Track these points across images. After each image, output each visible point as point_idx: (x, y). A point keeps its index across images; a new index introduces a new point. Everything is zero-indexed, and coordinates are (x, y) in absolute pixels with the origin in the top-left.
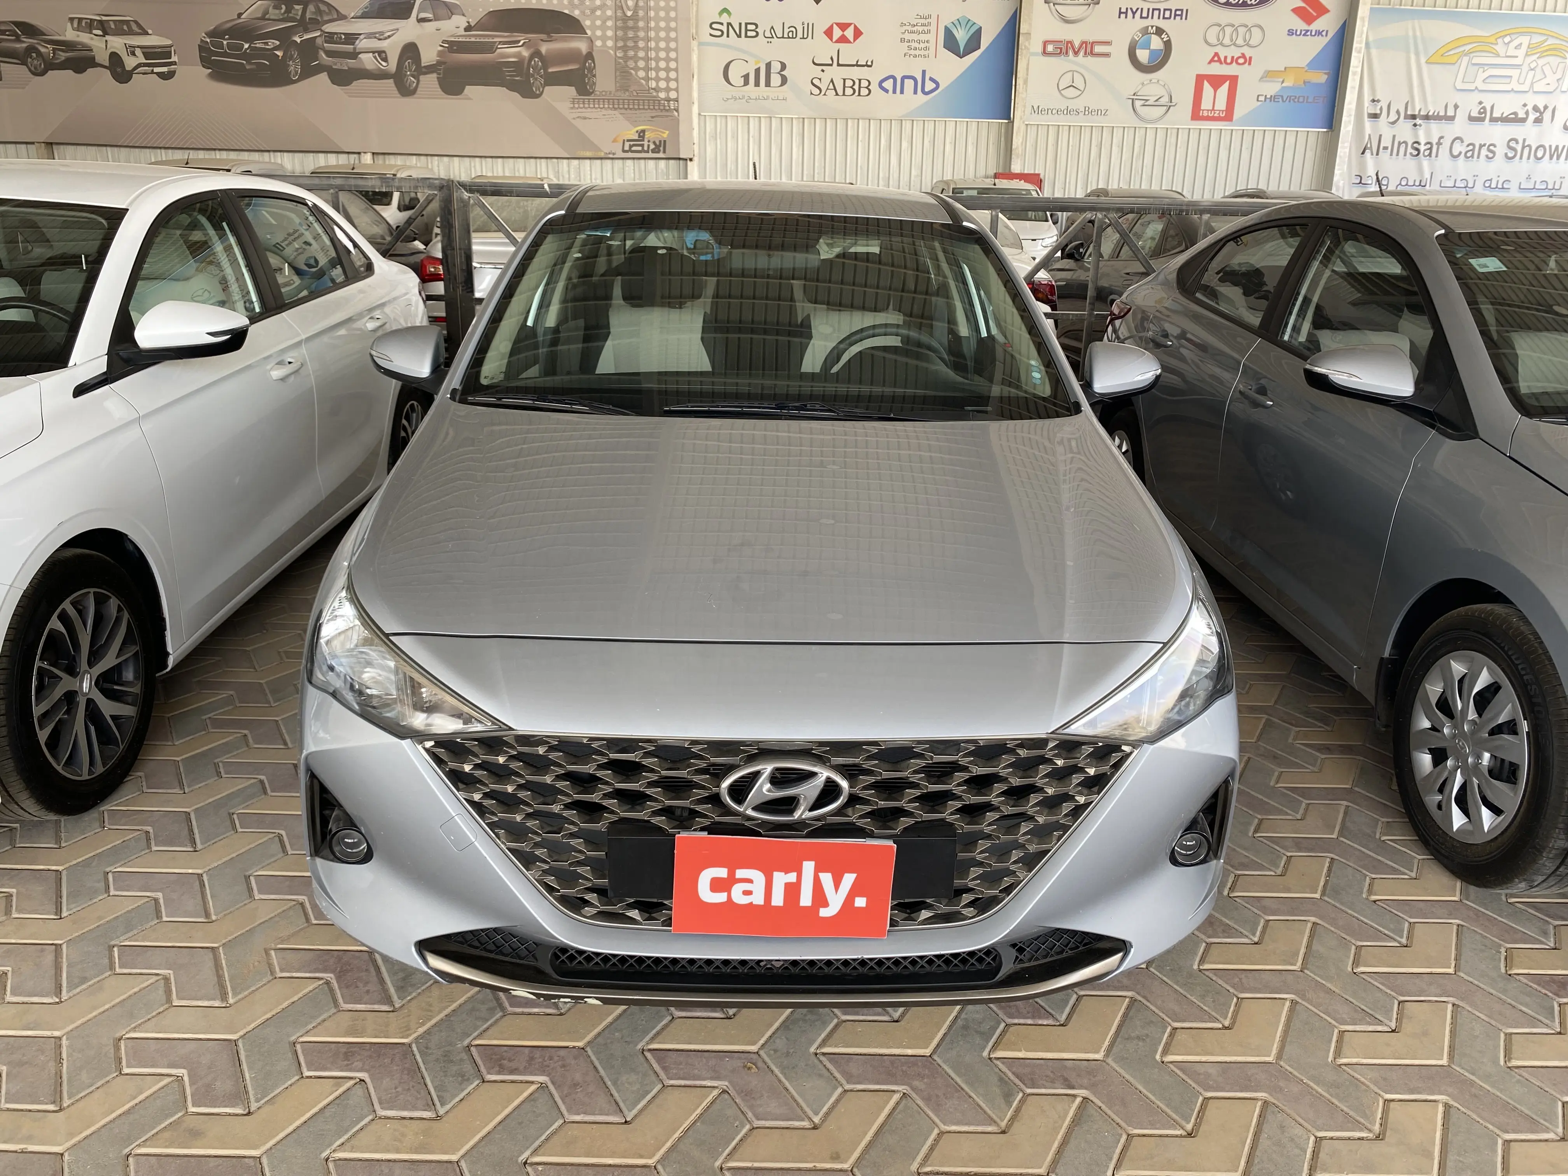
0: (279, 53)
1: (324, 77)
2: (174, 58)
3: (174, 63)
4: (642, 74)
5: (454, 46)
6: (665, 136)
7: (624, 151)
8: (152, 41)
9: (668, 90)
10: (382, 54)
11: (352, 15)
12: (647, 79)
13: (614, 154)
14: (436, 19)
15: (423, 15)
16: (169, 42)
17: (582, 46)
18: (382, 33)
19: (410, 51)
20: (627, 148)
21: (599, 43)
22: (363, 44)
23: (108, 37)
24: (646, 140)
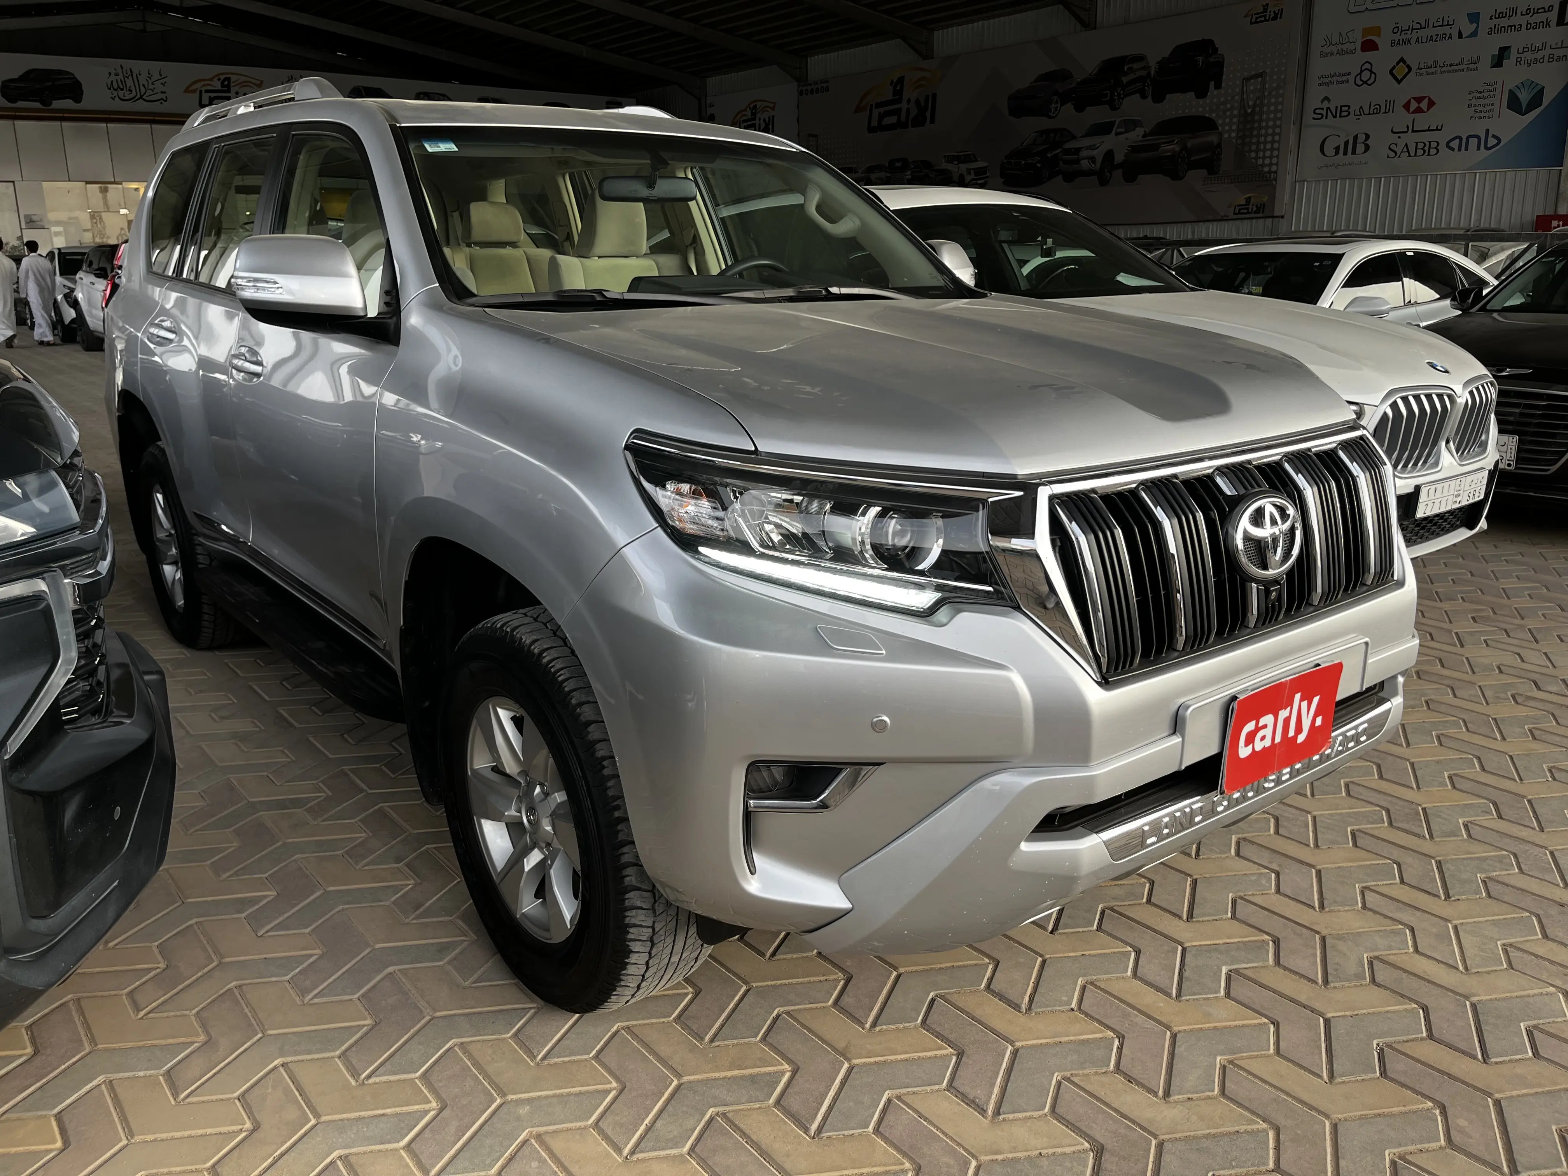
0: (1039, 165)
1: (1060, 178)
2: (988, 174)
3: (987, 177)
4: (1253, 155)
5: (1134, 149)
6: (1265, 200)
7: (1235, 214)
8: (980, 164)
9: (1271, 164)
10: (1092, 159)
11: (1080, 135)
12: (1257, 158)
13: (1227, 216)
14: (1126, 132)
15: (1119, 130)
16: (987, 164)
17: (1213, 138)
18: (1094, 145)
19: (1109, 155)
20: (1237, 211)
21: (1226, 135)
22: (1084, 153)
23: (960, 165)
24: (1251, 205)
